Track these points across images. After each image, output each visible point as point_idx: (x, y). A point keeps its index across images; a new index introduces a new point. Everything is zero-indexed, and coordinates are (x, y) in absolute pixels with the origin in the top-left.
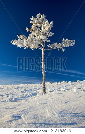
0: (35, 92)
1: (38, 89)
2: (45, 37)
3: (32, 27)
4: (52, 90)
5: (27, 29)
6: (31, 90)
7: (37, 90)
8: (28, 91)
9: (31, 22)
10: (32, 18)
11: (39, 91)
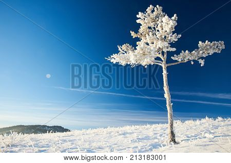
0: (156, 140)
1: (161, 136)
2: (166, 44)
3: (141, 30)
4: (188, 137)
5: (133, 34)
6: (147, 138)
7: (159, 138)
8: (143, 139)
9: (138, 21)
10: (140, 15)
11: (162, 138)
